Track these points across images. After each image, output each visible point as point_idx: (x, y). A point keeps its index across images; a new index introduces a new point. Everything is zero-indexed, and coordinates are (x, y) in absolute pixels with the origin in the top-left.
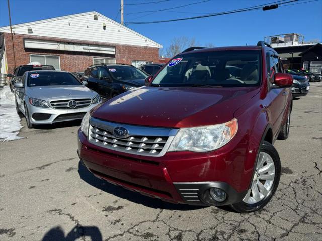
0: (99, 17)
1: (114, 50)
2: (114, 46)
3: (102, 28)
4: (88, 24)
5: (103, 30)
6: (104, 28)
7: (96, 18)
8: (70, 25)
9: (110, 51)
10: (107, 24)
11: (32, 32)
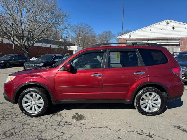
0: (170, 22)
1: (179, 41)
2: (179, 39)
3: (172, 28)
4: (162, 28)
5: (173, 30)
6: (173, 28)
7: (168, 23)
8: (150, 30)
9: (176, 42)
10: (175, 26)
11: (131, 37)
